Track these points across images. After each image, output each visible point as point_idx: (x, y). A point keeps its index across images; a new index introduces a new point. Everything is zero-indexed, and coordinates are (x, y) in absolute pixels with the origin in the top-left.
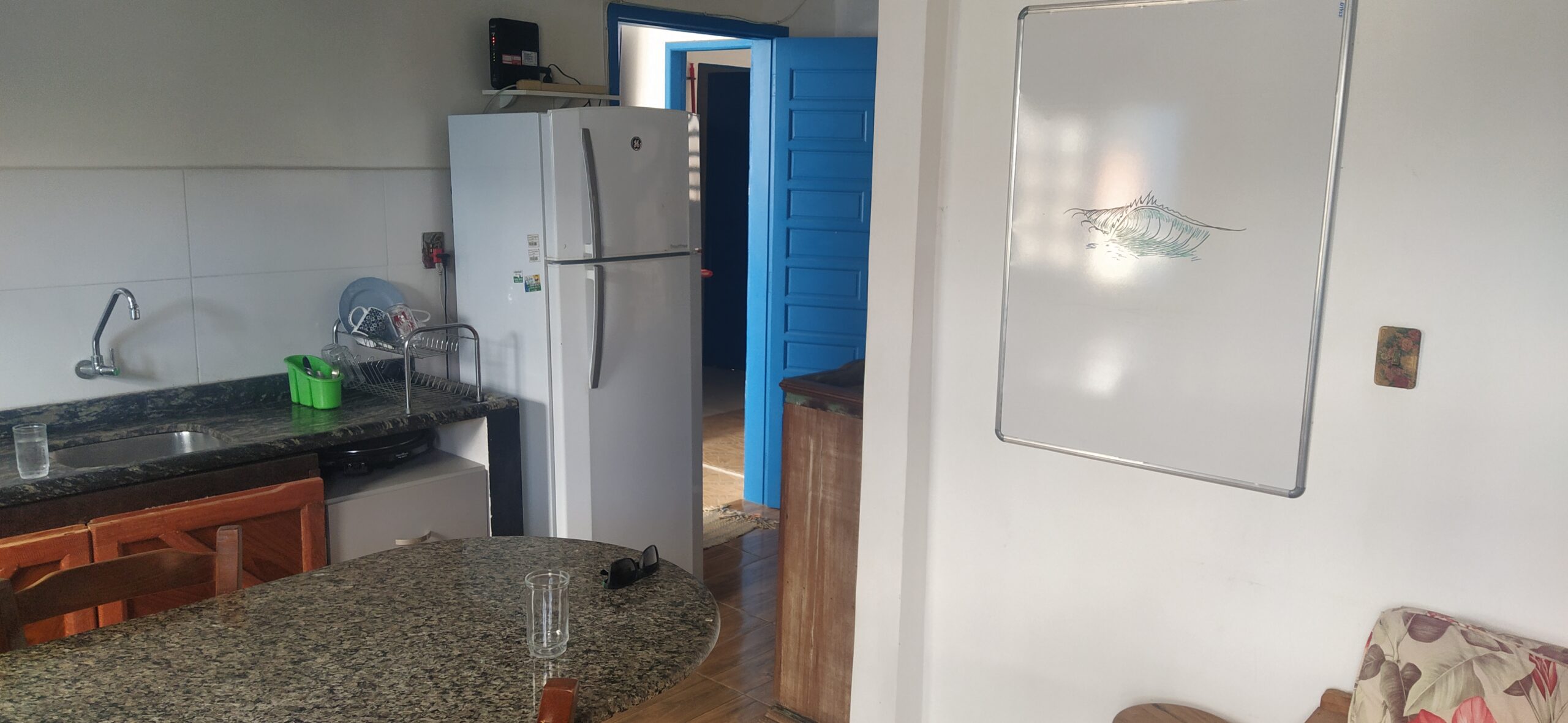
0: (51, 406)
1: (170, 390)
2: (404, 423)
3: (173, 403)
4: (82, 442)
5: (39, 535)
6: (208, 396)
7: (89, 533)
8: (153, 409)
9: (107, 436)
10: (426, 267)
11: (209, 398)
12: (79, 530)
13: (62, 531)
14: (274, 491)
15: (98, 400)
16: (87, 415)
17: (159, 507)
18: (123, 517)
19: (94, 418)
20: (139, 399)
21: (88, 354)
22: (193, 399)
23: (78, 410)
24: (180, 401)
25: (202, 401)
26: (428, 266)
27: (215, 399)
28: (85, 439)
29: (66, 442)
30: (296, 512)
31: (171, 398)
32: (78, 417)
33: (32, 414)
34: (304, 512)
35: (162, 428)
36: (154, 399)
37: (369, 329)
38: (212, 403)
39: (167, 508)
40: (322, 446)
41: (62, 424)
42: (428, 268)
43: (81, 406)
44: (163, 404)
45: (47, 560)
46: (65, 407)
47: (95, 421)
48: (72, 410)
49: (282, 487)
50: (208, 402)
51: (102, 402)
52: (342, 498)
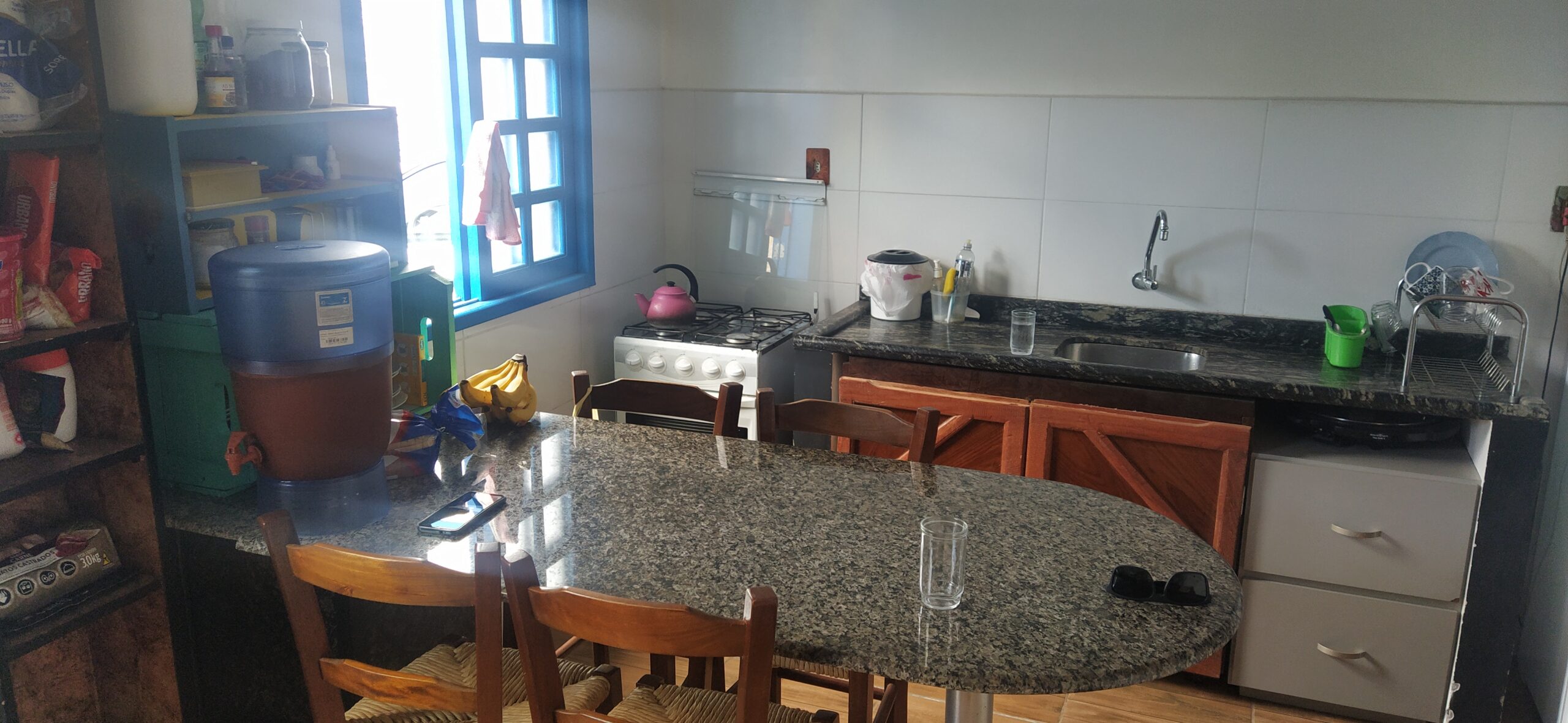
0: (1106, 306)
1: (1211, 315)
2: (1367, 398)
3: (1211, 327)
4: (1110, 341)
5: (994, 399)
6: (1247, 328)
7: (1027, 409)
8: (1191, 328)
9: (1131, 342)
10: (1553, 229)
11: (1247, 331)
12: (1022, 404)
13: (1010, 401)
14: (1198, 425)
15: (1145, 310)
16: (1132, 321)
17: (1091, 406)
18: (1060, 405)
19: (1138, 325)
20: (1181, 317)
21: (1141, 268)
22: (1231, 327)
23: (1127, 314)
24: (1218, 327)
25: (1240, 332)
26: (1557, 228)
27: (1254, 333)
28: (1113, 339)
29: (1097, 337)
30: (1219, 452)
31: (1209, 322)
32: (1125, 321)
33: (1089, 310)
34: (1226, 455)
35: (1181, 347)
36: (1195, 320)
37: (1421, 290)
38: (1248, 335)
39: (1097, 409)
40: (1259, 396)
41: (1112, 324)
42: (1556, 231)
43: (1129, 312)
44: (1202, 327)
45: (993, 420)
46: (1116, 309)
47: (1138, 327)
48: (1122, 313)
49: (1208, 424)
50: (1246, 334)
51: (1147, 312)
52: (1273, 457)
